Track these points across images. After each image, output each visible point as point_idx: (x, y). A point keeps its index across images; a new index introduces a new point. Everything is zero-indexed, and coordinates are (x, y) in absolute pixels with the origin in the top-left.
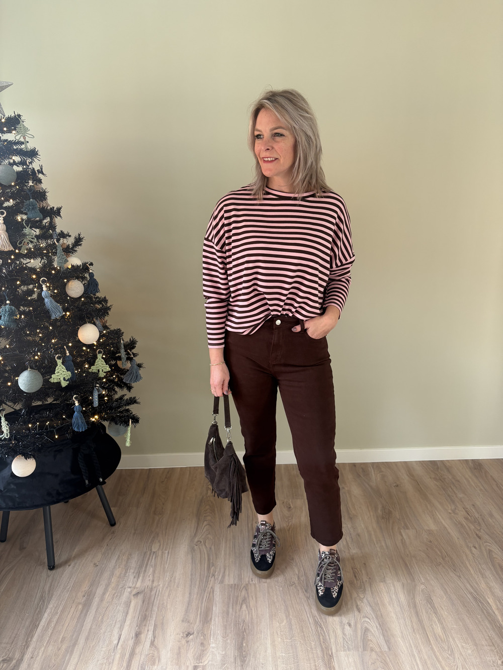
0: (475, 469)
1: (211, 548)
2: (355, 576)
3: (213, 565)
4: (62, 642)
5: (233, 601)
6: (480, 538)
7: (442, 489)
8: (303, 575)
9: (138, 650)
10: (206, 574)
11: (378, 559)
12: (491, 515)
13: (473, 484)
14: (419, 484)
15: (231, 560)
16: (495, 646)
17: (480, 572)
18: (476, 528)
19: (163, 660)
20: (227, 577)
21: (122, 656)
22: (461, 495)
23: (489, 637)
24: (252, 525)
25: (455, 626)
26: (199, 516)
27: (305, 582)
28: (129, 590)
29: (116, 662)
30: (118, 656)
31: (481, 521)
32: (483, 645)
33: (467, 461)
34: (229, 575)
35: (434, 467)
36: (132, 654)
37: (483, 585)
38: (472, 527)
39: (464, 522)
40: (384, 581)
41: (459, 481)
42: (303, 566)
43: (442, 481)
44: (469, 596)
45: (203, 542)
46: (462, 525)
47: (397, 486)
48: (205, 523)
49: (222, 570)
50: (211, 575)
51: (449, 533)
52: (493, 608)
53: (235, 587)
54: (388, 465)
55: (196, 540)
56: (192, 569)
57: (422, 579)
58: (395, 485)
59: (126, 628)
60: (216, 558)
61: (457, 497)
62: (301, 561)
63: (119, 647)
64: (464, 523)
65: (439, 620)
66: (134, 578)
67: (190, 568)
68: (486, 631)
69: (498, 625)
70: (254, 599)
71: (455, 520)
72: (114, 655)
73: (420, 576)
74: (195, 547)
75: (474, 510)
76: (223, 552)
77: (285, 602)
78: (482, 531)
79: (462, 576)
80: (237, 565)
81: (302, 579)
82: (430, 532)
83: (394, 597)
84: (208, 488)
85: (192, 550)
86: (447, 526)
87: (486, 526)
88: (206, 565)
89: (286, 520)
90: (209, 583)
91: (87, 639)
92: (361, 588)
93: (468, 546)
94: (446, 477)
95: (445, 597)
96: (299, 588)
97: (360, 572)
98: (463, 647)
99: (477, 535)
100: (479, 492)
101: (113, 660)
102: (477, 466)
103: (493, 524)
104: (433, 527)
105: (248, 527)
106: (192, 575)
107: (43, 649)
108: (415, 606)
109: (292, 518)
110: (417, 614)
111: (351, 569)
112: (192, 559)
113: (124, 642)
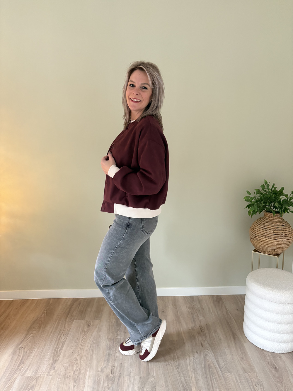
0: (217, 301)
1: (27, 352)
2: (112, 372)
3: (22, 364)
5: (24, 388)
6: (202, 346)
7: (191, 314)
8: (78, 371)
10: (15, 370)
11: (131, 360)
12: (215, 331)
13: (212, 311)
14: (177, 311)
15: (36, 360)
17: (194, 370)
18: (202, 339)
20: (28, 371)
24: (61, 336)
26: (29, 330)
27: (77, 375)
33: (213, 296)
34: (30, 370)
37: (193, 379)
38: (200, 339)
40: (129, 375)
41: (203, 309)
42: (80, 365)
43: (193, 309)
44: (181, 386)
45: (24, 347)
48: (31, 335)
49: (27, 367)
50: (18, 370)
53: (30, 378)
55: (20, 346)
56: (8, 366)
57: (154, 374)
60: (27, 358)
61: (198, 319)
62: (81, 361)
67: (7, 365)
70: (39, 387)
71: (191, 335)
73: (154, 372)
74: (17, 351)
76: (33, 355)
77: (58, 389)
78: (206, 342)
79: (181, 372)
80: (39, 363)
81: (76, 373)
83: (131, 386)
84: (44, 312)
85: (15, 352)
86: (184, 338)
87: (210, 338)
88: (18, 363)
89: (84, 333)
90: (15, 375)
92: (112, 380)
94: (196, 306)
95: (165, 387)
96: (71, 380)
97: (116, 369)
99: (201, 344)
100: (213, 315)
103: (215, 337)
105: (57, 338)
106: (6, 370)
109: (88, 332)
111: (111, 367)
112: (11, 359)
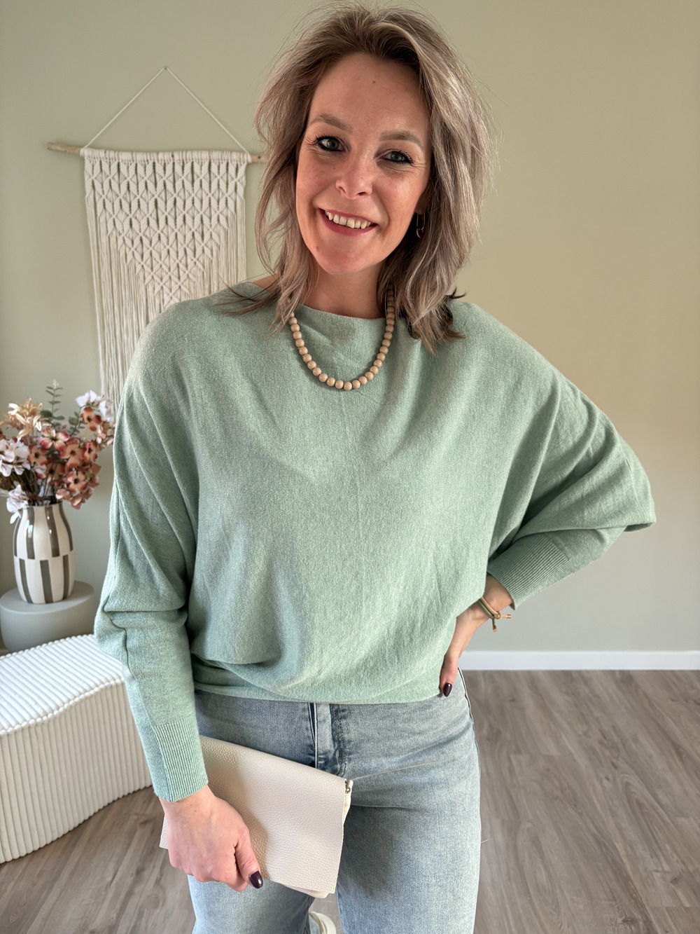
4: (39, 875)
9: (137, 890)
16: (615, 900)
19: (169, 903)
21: (116, 896)
22: (598, 714)
23: (610, 889)
25: (566, 875)
28: (135, 817)
29: (106, 903)
30: (110, 895)
31: (620, 746)
32: (601, 899)
35: (568, 679)
36: (130, 894)
39: (597, 747)
46: (594, 751)
47: (513, 700)
51: (574, 760)
52: (621, 855)
54: (505, 674)
58: (510, 698)
59: (126, 862)
63: (113, 884)
64: (598, 750)
65: (546, 867)
66: (144, 802)
68: (607, 882)
69: (625, 875)
72: (106, 894)
75: (613, 733)
82: (549, 758)
91: (72, 874)
93: (598, 777)
98: (572, 900)
101: (103, 901)
102: (626, 679)
104: (554, 751)
107: (13, 883)
108: (515, 848)
110: (517, 858)
113: (120, 879)
